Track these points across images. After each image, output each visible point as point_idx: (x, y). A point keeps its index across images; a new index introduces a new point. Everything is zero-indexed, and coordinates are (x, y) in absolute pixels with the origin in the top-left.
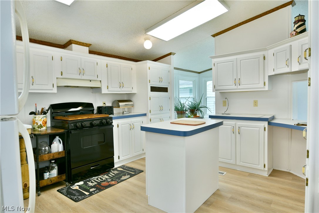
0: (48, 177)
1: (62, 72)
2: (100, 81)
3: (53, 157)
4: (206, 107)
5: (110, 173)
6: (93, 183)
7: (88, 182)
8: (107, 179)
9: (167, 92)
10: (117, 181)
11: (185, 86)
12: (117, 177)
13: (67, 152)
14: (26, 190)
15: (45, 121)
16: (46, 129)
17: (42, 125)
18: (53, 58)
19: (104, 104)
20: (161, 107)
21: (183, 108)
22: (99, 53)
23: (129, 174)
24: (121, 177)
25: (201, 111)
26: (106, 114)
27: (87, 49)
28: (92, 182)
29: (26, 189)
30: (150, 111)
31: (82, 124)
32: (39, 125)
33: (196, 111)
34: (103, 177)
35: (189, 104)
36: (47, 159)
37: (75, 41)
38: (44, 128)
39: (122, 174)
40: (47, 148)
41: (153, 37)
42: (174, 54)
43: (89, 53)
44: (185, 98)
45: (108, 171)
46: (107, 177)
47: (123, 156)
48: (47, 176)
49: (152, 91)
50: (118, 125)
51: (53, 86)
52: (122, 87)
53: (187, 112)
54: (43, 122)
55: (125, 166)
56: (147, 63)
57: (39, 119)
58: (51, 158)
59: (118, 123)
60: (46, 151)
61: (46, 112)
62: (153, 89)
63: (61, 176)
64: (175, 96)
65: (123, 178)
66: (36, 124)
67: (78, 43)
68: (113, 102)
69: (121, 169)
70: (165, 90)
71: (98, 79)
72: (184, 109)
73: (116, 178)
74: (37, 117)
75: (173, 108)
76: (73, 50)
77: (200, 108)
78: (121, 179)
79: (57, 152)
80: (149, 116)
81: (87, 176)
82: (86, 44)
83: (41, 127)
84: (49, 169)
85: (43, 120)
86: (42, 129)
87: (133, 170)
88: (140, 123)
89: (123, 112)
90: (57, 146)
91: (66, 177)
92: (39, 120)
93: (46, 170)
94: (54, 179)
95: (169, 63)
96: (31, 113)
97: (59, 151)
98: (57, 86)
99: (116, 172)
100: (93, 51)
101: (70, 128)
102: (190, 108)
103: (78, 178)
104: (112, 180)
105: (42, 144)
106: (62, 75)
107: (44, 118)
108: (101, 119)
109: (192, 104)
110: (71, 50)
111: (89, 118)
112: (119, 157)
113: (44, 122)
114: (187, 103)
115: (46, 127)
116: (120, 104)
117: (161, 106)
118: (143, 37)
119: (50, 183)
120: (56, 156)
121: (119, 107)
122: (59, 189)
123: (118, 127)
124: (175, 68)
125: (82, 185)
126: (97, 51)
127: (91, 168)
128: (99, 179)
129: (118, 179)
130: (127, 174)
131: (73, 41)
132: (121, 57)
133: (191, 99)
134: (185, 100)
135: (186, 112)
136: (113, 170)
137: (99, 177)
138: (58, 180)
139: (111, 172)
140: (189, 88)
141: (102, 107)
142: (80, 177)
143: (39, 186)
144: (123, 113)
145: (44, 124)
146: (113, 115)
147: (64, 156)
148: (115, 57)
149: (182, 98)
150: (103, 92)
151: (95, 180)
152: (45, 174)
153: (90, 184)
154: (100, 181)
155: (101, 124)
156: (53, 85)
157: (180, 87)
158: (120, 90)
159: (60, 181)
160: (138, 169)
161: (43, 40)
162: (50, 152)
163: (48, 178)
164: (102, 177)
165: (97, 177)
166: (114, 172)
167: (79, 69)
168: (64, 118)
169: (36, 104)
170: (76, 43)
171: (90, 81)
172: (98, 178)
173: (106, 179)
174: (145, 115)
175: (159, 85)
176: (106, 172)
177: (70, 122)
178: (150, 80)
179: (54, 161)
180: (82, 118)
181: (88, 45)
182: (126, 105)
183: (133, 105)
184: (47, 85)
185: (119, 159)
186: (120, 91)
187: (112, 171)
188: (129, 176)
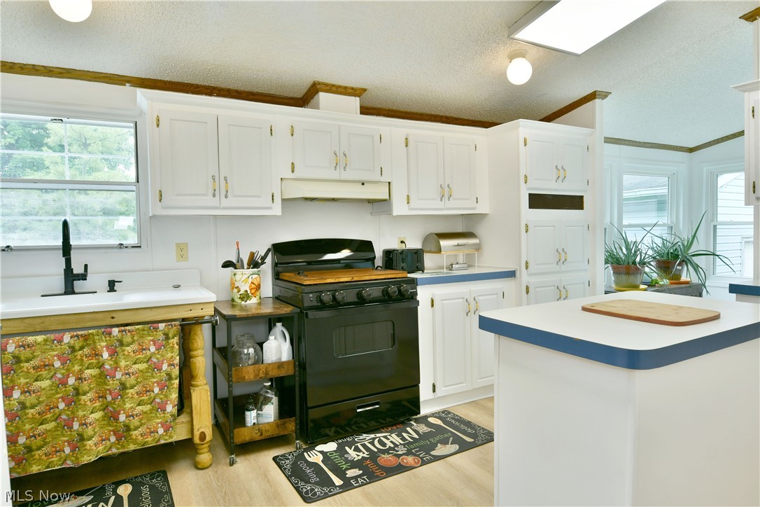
0: (255, 421)
1: (293, 163)
2: (389, 183)
3: (267, 373)
4: (714, 255)
5: (408, 429)
6: (360, 451)
7: (347, 448)
8: (396, 445)
9: (582, 208)
10: (422, 458)
11: (641, 193)
12: (422, 443)
13: (299, 363)
14: (203, 449)
15: (257, 284)
16: (260, 304)
17: (249, 292)
18: (271, 130)
19: (402, 242)
20: (563, 254)
21: (635, 255)
22: (389, 110)
23: (457, 440)
24: (433, 447)
25: (696, 267)
26: (403, 269)
27: (355, 102)
28: (357, 449)
29: (204, 446)
30: (527, 263)
31: (334, 297)
32: (242, 292)
33: (679, 265)
34: (388, 439)
35: (655, 245)
36: (252, 377)
37: (327, 85)
38: (254, 301)
39: (437, 438)
40: (251, 351)
41: (536, 47)
42: (605, 95)
43: (362, 113)
44: (642, 226)
45: (403, 423)
46: (397, 440)
47: (446, 386)
48: (252, 418)
49: (531, 206)
50: (432, 301)
51: (273, 199)
52: (446, 196)
53: (647, 269)
54: (250, 286)
55: (449, 413)
56: (519, 127)
57: (245, 278)
58: (262, 375)
59: (434, 294)
60: (249, 359)
61: (260, 261)
62: (538, 201)
63: (284, 424)
64: (607, 220)
65: (440, 450)
66: (236, 290)
67: (334, 89)
68: (426, 240)
69: (439, 422)
70: (575, 202)
71: (382, 179)
72: (638, 259)
73: (421, 448)
74: (238, 273)
75: (601, 257)
76: (321, 106)
77: (694, 255)
78: (433, 453)
79: (275, 363)
80: (524, 277)
81: (350, 430)
82: (352, 89)
83: (245, 297)
84: (256, 401)
85: (250, 280)
86: (248, 302)
87: (470, 430)
88: (495, 296)
89: (452, 265)
90: (278, 348)
91: (296, 427)
92: (243, 279)
93: (250, 404)
94: (267, 427)
95: (590, 125)
96: (227, 264)
97: (280, 358)
98: (283, 200)
99: (423, 429)
100: (374, 109)
101: (306, 304)
102: (659, 255)
103: (327, 431)
104: (409, 453)
105: (242, 338)
106: (293, 172)
107: (254, 276)
108: (386, 283)
109: (663, 244)
110: (317, 107)
111: (355, 279)
112: (434, 386)
113: (253, 286)
114: (647, 241)
115: (258, 297)
116: (444, 243)
117: (560, 250)
118: (504, 51)
119: (257, 437)
120: (275, 373)
121: (439, 250)
122: (278, 456)
123: (432, 306)
124: (608, 140)
125: (331, 453)
126: (384, 107)
127: (358, 411)
128: (376, 442)
129: (424, 451)
130: (451, 439)
131: (319, 84)
132: (447, 117)
133: (661, 228)
134: (642, 233)
135: (643, 267)
136: (417, 421)
137: (378, 435)
138: (276, 432)
139: (411, 426)
140: (655, 197)
141: (394, 250)
142: (333, 429)
143: (233, 443)
144: (450, 267)
145: (253, 291)
146: (423, 272)
147: (291, 372)
148: (433, 118)
149: (630, 226)
150: (395, 213)
151: (366, 443)
152: (248, 413)
153: (352, 453)
154: (376, 450)
155: (386, 298)
156: (273, 196)
157: (626, 195)
158: (441, 205)
159: (282, 434)
160: (484, 429)
161: (255, 90)
162: (259, 360)
163: (254, 424)
164: (385, 437)
165: (373, 436)
166: (418, 429)
167: (335, 154)
168: (299, 277)
169: (238, 243)
170: (328, 88)
171: (363, 184)
172: (374, 439)
173: (392, 446)
174: (511, 274)
175: (556, 190)
176: (399, 424)
177: (307, 290)
178: (526, 177)
179: (270, 384)
180: (337, 281)
181: (358, 92)
182: (458, 245)
183: (478, 248)
184: (259, 196)
185: (434, 391)
186: (441, 209)
187: (412, 422)
188: (456, 447)
